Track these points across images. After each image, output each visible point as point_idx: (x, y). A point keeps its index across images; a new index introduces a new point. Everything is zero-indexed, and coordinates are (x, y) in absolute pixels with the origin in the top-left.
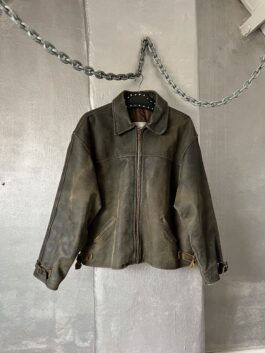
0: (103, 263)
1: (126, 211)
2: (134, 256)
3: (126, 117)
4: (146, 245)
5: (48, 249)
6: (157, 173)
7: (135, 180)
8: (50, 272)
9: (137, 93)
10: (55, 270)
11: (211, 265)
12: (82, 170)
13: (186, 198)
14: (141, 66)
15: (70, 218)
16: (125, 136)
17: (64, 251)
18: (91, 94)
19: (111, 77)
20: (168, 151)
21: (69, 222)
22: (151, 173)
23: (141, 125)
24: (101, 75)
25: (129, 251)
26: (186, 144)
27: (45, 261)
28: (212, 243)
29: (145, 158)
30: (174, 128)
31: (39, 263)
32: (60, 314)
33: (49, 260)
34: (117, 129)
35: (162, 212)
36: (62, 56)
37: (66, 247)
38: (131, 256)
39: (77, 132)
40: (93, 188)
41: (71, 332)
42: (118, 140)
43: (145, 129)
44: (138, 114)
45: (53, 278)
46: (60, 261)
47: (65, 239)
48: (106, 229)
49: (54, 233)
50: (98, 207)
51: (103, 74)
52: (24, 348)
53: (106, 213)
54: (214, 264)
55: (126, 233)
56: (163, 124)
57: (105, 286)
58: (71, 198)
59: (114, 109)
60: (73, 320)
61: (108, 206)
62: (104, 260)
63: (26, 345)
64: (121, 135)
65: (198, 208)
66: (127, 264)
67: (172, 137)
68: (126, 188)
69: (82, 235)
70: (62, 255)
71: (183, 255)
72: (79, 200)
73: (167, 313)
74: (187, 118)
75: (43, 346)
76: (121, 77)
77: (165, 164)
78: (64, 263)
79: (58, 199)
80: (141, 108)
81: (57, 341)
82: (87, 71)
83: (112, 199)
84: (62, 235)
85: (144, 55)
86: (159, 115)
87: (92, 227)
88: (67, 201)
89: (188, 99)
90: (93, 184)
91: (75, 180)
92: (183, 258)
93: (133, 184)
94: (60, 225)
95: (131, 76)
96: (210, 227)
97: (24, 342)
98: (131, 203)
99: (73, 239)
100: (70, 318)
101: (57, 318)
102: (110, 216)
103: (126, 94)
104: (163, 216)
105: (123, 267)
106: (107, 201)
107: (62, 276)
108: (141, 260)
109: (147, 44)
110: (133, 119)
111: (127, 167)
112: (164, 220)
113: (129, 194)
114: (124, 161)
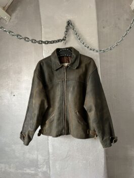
1: (59, 108)
2: (64, 131)
3: (57, 61)
5: (25, 126)
6: (74, 88)
8: (27, 138)
9: (64, 49)
10: (27, 136)
13: (90, 102)
16: (58, 71)
19: (47, 42)
20: (80, 77)
22: (71, 89)
23: (66, 64)
27: (24, 131)
29: (68, 81)
30: (83, 65)
31: (21, 133)
32: (40, 157)
36: (17, 36)
37: (31, 126)
38: (61, 131)
41: (45, 167)
42: (56, 73)
43: (68, 67)
44: (65, 59)
45: (26, 140)
48: (51, 117)
49: (28, 118)
50: (46, 106)
52: (25, 172)
53: (51, 109)
55: (59, 119)
56: (77, 64)
57: (53, 145)
58: (34, 102)
60: (46, 161)
61: (52, 106)
62: (50, 132)
63: (26, 171)
66: (60, 135)
67: (82, 70)
70: (30, 129)
72: (37, 102)
75: (33, 172)
76: (53, 42)
77: (78, 84)
78: (30, 133)
79: (29, 102)
80: (66, 56)
81: (39, 170)
83: (54, 102)
84: (31, 120)
85: (68, 29)
88: (32, 102)
89: (91, 49)
92: (90, 133)
93: (63, 94)
94: (30, 115)
95: (59, 41)
96: (105, 117)
97: (25, 169)
98: (61, 105)
99: (34, 122)
101: (39, 159)
102: (53, 111)
103: (58, 50)
104: (77, 111)
105: (57, 136)
106: (52, 103)
107: (30, 139)
108: (68, 133)
109: (69, 23)
110: (62, 62)
111: (59, 86)
112: (77, 113)
113: (60, 99)
114: (58, 84)
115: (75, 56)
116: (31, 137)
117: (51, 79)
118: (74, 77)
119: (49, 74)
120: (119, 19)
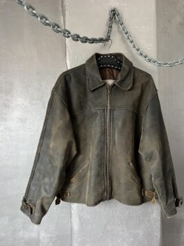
0: (78, 200)
1: (98, 155)
2: (105, 194)
3: (98, 76)
4: (115, 184)
5: (33, 188)
6: (124, 123)
7: (105, 129)
8: (34, 208)
9: (107, 55)
10: (38, 207)
11: (169, 201)
12: (60, 121)
13: (149, 145)
14: (109, 32)
15: (50, 163)
16: (96, 92)
17: (46, 191)
18: (68, 57)
19: (85, 40)
20: (134, 104)
21: (50, 166)
22: (119, 123)
23: (110, 82)
24: (76, 38)
25: (101, 191)
26: (148, 98)
27: (30, 198)
28: (170, 182)
29: (114, 110)
30: (138, 85)
31: (25, 200)
32: (43, 235)
33: (33, 197)
34: (90, 86)
35: (129, 157)
36: (42, 18)
37: (47, 187)
38: (102, 194)
39: (55, 88)
40: (70, 137)
42: (90, 95)
43: (114, 85)
44: (108, 73)
45: (37, 214)
46: (42, 199)
47: (46, 180)
48: (81, 171)
49: (37, 174)
50: (74, 152)
51: (78, 37)
53: (81, 157)
54: (172, 200)
55: (98, 175)
56: (129, 81)
58: (51, 145)
59: (88, 69)
60: (54, 239)
61: (82, 151)
62: (79, 197)
64: (93, 91)
65: (160, 152)
66: (99, 202)
67: (137, 92)
68: (98, 136)
69: (61, 177)
70: (44, 194)
71: (146, 192)
72: (58, 147)
73: (132, 240)
74: (148, 76)
76: (93, 41)
77: (131, 115)
78: (45, 200)
79: (40, 145)
80: (109, 67)
82: (64, 33)
83: (86, 144)
84: (44, 176)
85: (112, 23)
86: (126, 73)
87: (69, 169)
88: (48, 147)
89: (150, 60)
90: (70, 133)
91: (55, 130)
92: (146, 194)
93: (104, 133)
94: (42, 167)
95: (101, 40)
96: (168, 169)
98: (102, 149)
99: (53, 181)
100: (52, 238)
101: (41, 238)
102: (84, 160)
103: (97, 55)
104: (130, 160)
106: (82, 146)
107: (44, 211)
108: (111, 198)
109: (114, 14)
110: (104, 78)
111: (98, 117)
112: (131, 164)
113: (100, 141)
114: (96, 113)
115: (127, 69)
116: (46, 208)
117: (82, 106)
118: (124, 104)
119: (79, 97)
120: (170, 21)
